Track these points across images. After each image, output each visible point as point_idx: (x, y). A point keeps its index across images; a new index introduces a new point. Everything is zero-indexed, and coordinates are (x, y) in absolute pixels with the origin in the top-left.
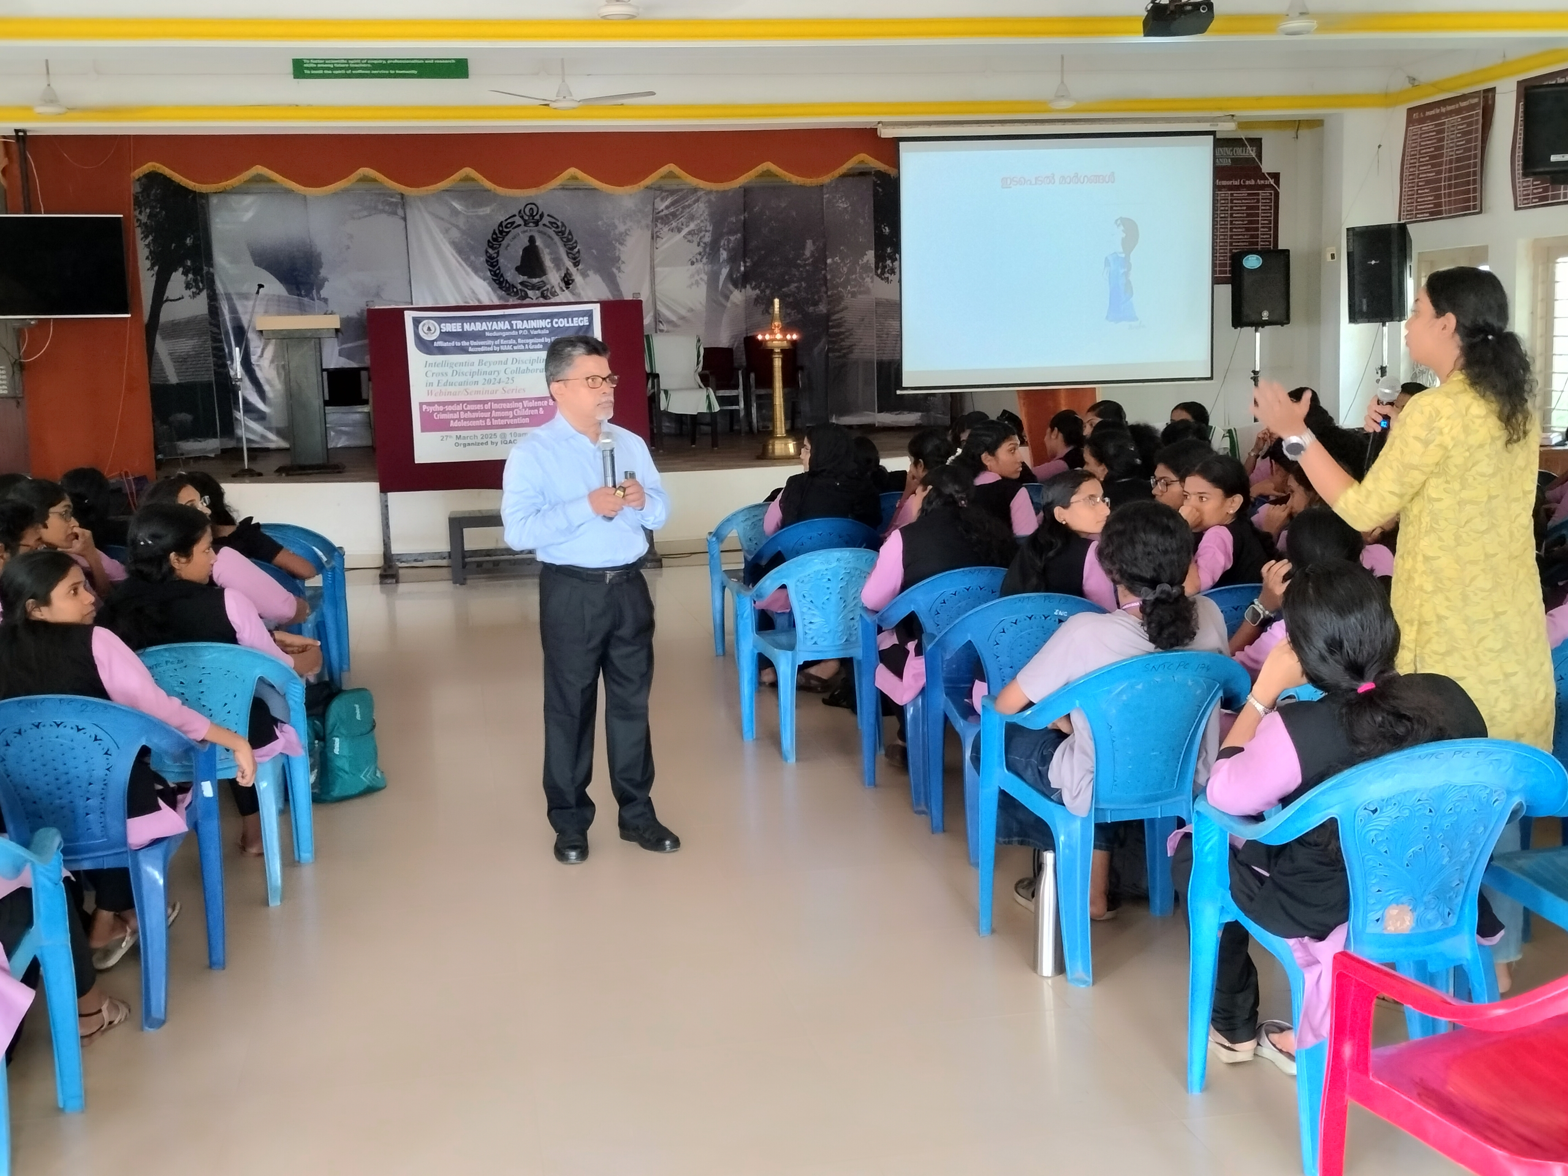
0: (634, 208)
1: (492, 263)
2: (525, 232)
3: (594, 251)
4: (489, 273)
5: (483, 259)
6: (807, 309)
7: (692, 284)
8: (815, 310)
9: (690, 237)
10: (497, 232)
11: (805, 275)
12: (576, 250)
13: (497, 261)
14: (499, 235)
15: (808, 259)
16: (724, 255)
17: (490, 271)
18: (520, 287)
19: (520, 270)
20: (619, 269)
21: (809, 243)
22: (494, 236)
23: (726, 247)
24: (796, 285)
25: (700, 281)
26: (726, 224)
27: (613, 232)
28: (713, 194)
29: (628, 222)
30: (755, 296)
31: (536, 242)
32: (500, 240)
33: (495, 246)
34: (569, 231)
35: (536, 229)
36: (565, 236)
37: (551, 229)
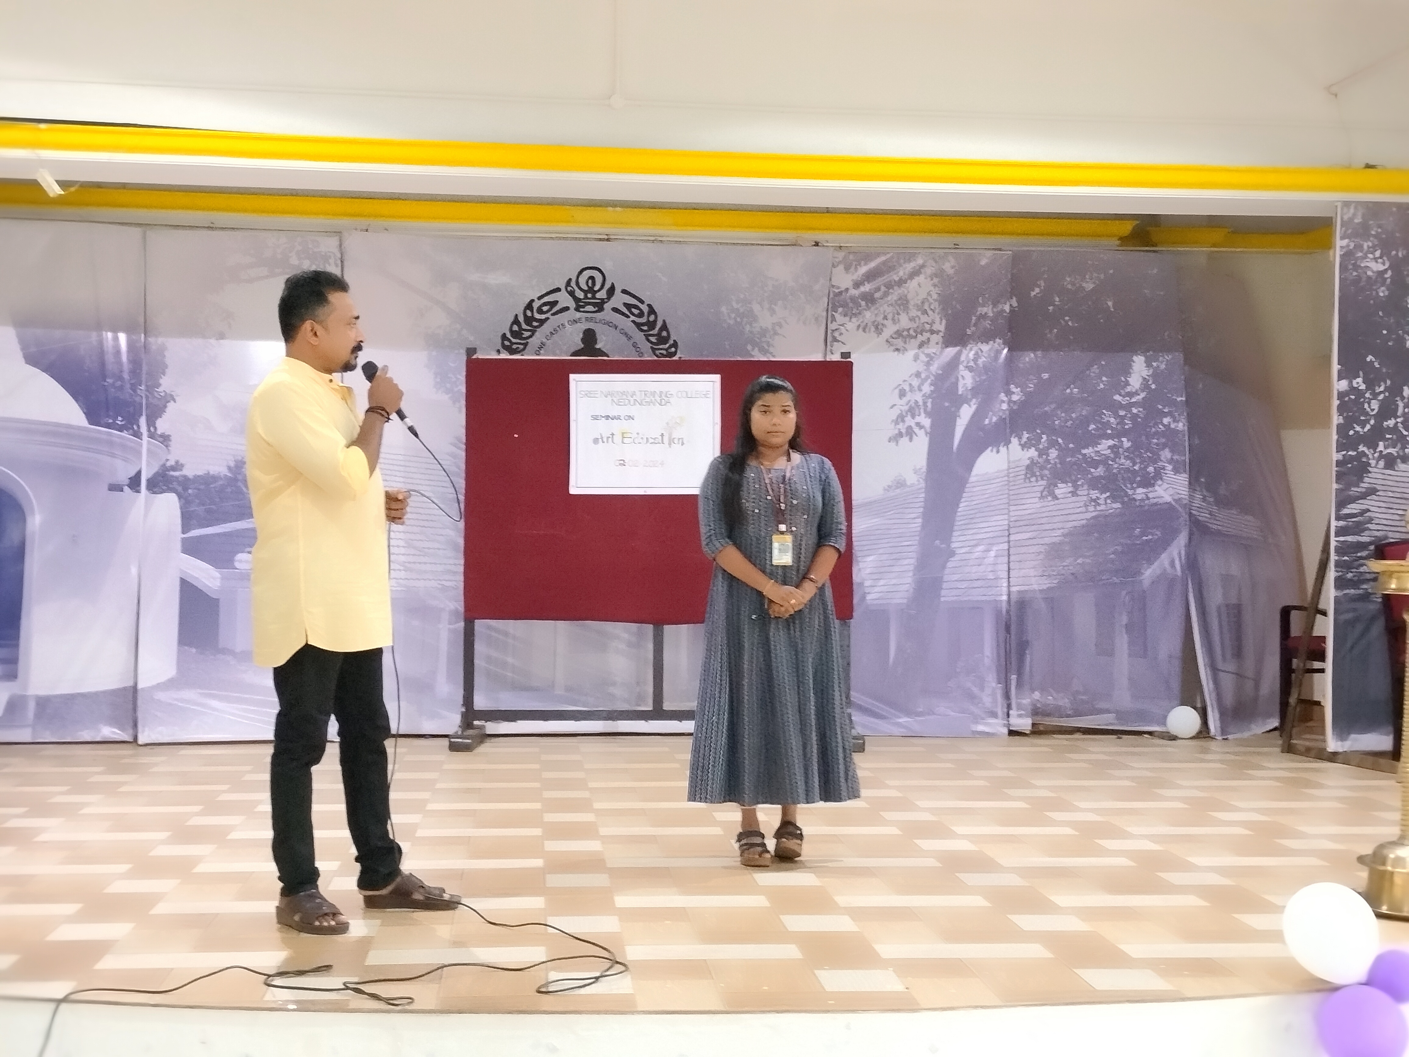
0: (793, 285)
2: (575, 321)
6: (1130, 492)
7: (900, 435)
8: (1146, 494)
9: (899, 343)
10: (521, 319)
11: (1128, 424)
14: (524, 326)
15: (1136, 393)
16: (966, 380)
21: (1139, 362)
22: (515, 328)
23: (972, 364)
24: (1111, 442)
25: (916, 430)
26: (974, 318)
27: (748, 328)
28: (949, 261)
29: (777, 308)
30: (1028, 462)
31: (596, 343)
32: (526, 334)
33: (514, 347)
34: (664, 321)
35: (599, 316)
36: (655, 331)
37: (628, 317)
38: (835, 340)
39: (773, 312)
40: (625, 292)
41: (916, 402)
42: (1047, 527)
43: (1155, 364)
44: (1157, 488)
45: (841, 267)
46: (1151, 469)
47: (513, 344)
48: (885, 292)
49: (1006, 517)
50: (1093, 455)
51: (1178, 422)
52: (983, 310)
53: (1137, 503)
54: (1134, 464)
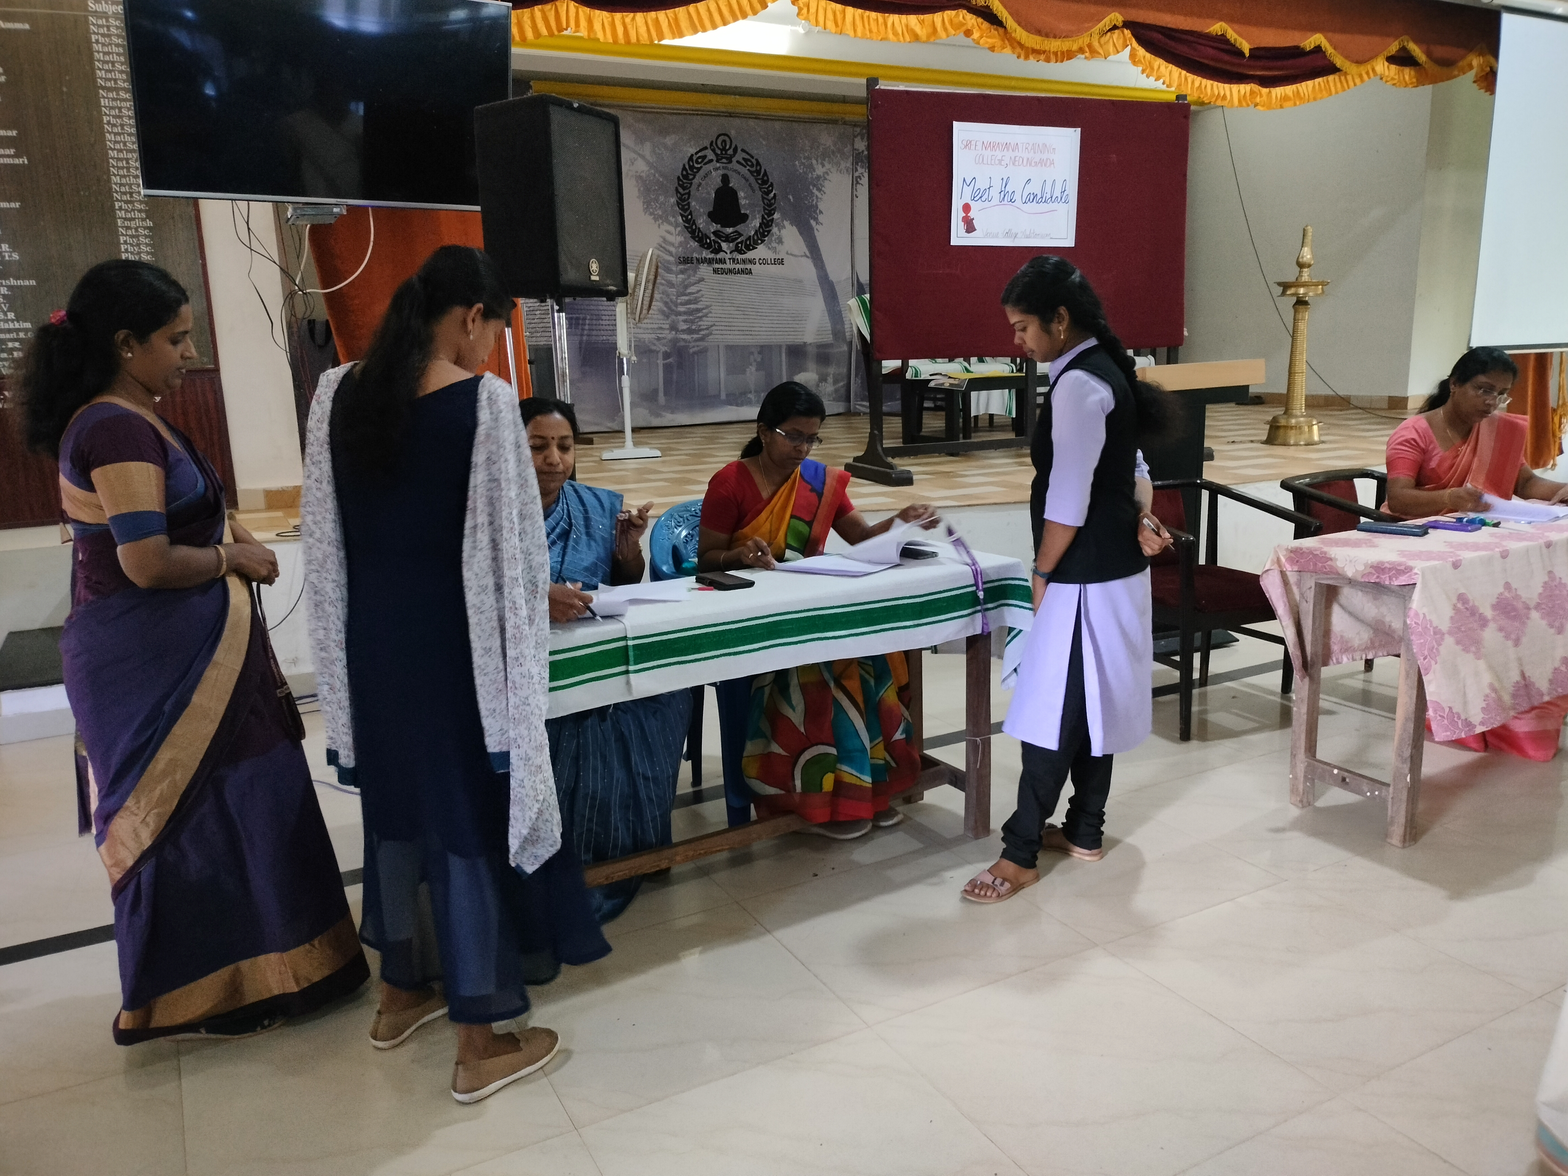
0: (832, 148)
1: (683, 204)
2: (716, 169)
3: (791, 197)
4: (680, 218)
5: (673, 200)
10: (687, 167)
12: (772, 195)
13: (689, 204)
14: (689, 172)
17: (682, 216)
18: (713, 238)
19: (713, 216)
20: (816, 219)
22: (684, 173)
27: (810, 175)
29: (826, 163)
31: (729, 183)
32: (691, 177)
33: (685, 185)
34: (765, 170)
35: (730, 166)
36: (760, 177)
37: (745, 167)
38: (858, 183)
39: (823, 166)
40: (743, 150)
45: (859, 137)
47: (684, 183)
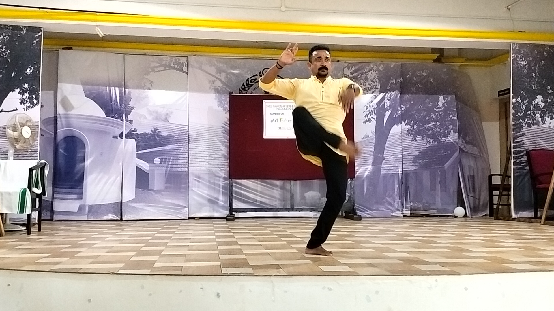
6: (440, 139)
7: (367, 121)
8: (445, 139)
9: (366, 92)
10: (245, 84)
11: (439, 117)
14: (246, 87)
15: (441, 108)
16: (387, 103)
21: (441, 98)
22: (243, 87)
23: (389, 98)
24: (433, 123)
25: (372, 119)
26: (389, 84)
28: (381, 66)
30: (407, 129)
32: (247, 89)
41: (372, 110)
42: (414, 150)
43: (446, 99)
44: (448, 137)
45: (347, 68)
46: (446, 132)
47: (242, 92)
48: (361, 76)
49: (401, 147)
50: (428, 127)
51: (454, 117)
52: (392, 81)
53: (442, 142)
54: (441, 130)
